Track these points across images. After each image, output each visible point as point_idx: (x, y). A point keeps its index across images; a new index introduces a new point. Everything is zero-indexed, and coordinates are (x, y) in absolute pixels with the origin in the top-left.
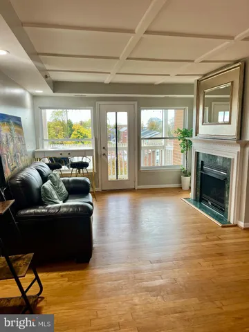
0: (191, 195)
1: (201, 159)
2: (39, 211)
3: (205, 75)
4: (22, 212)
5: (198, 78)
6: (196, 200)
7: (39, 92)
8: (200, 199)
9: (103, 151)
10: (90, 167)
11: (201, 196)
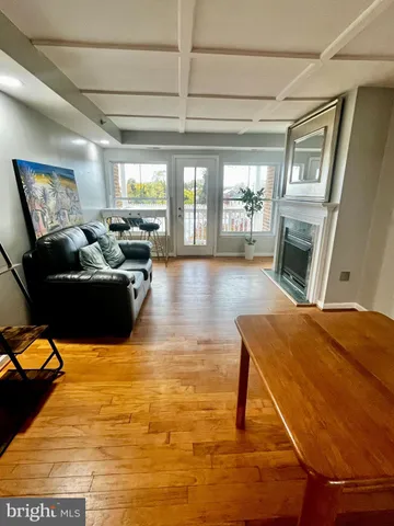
0: (273, 266)
1: (287, 225)
2: (69, 276)
3: (296, 121)
4: (51, 277)
5: (289, 124)
6: (277, 272)
7: (105, 142)
8: (282, 271)
9: (179, 212)
10: (162, 229)
11: (283, 267)
